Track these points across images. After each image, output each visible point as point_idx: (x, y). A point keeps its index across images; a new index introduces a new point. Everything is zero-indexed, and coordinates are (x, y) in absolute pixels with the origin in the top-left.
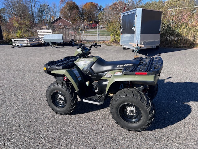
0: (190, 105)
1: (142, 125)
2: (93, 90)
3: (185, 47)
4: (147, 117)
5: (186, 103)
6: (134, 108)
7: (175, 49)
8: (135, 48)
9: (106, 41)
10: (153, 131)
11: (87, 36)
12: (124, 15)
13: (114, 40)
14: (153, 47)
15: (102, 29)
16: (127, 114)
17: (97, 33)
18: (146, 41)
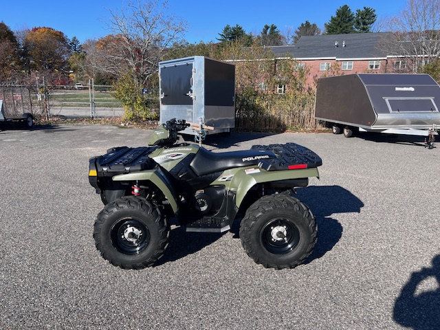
0: (335, 218)
1: (300, 254)
2: (197, 208)
3: (271, 130)
4: (309, 237)
5: (329, 217)
6: (285, 227)
7: (255, 133)
8: (198, 132)
9: (111, 117)
10: (311, 263)
11: (63, 106)
12: (167, 66)
13: (133, 115)
14: (226, 131)
15: (82, 91)
16: (273, 240)
17: (88, 101)
18: (215, 120)
